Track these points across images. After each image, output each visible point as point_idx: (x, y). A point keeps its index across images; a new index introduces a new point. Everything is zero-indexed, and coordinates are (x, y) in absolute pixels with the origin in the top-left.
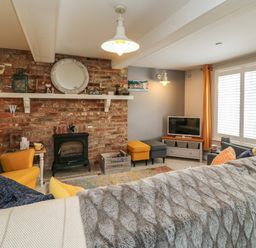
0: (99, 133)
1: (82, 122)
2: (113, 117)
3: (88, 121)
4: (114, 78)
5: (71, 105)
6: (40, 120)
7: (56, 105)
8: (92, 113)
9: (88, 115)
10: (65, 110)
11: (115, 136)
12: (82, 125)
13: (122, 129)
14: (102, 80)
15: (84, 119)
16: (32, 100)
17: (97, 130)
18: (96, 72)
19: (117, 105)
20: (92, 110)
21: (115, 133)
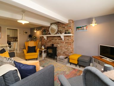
0: (61, 48)
1: (57, 43)
2: (66, 43)
3: (58, 43)
4: (66, 27)
5: (54, 38)
6: (48, 42)
7: (51, 38)
8: (59, 41)
9: (58, 41)
10: (53, 39)
11: (66, 50)
12: (57, 44)
13: (69, 48)
14: (62, 29)
15: (57, 42)
16: (47, 37)
17: (61, 47)
18: (60, 27)
19: (67, 38)
20: (59, 39)
21: (66, 49)
